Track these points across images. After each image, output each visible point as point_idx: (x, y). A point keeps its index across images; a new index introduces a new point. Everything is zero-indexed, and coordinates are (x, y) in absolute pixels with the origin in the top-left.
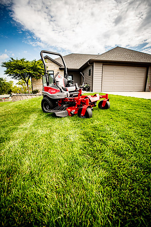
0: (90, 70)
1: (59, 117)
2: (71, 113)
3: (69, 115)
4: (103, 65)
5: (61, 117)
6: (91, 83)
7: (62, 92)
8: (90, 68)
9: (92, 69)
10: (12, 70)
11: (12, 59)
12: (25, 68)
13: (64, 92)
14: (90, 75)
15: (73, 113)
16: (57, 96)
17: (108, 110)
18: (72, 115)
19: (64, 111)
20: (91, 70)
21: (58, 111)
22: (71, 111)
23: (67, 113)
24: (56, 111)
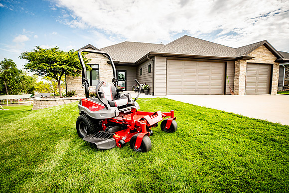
0: (150, 66)
1: (101, 150)
2: (120, 143)
3: (117, 145)
4: (167, 59)
5: (104, 150)
6: (152, 84)
7: (107, 108)
8: (151, 63)
9: (152, 64)
10: (36, 63)
11: (39, 48)
12: (56, 62)
13: (110, 110)
14: (150, 72)
15: (123, 142)
16: (101, 114)
17: (175, 134)
18: (122, 146)
19: (110, 140)
20: (152, 66)
21: (101, 139)
22: (121, 139)
23: (114, 142)
24: (97, 139)
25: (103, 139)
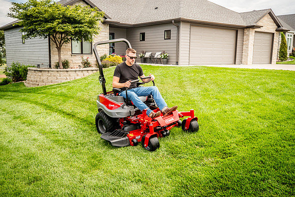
1: (116, 147)
2: (133, 141)
3: (130, 143)
7: (123, 107)
13: (126, 109)
15: (135, 141)
16: (117, 113)
18: (135, 144)
19: (124, 139)
21: (116, 137)
22: (134, 138)
23: (128, 141)
24: (113, 137)
25: (118, 137)
